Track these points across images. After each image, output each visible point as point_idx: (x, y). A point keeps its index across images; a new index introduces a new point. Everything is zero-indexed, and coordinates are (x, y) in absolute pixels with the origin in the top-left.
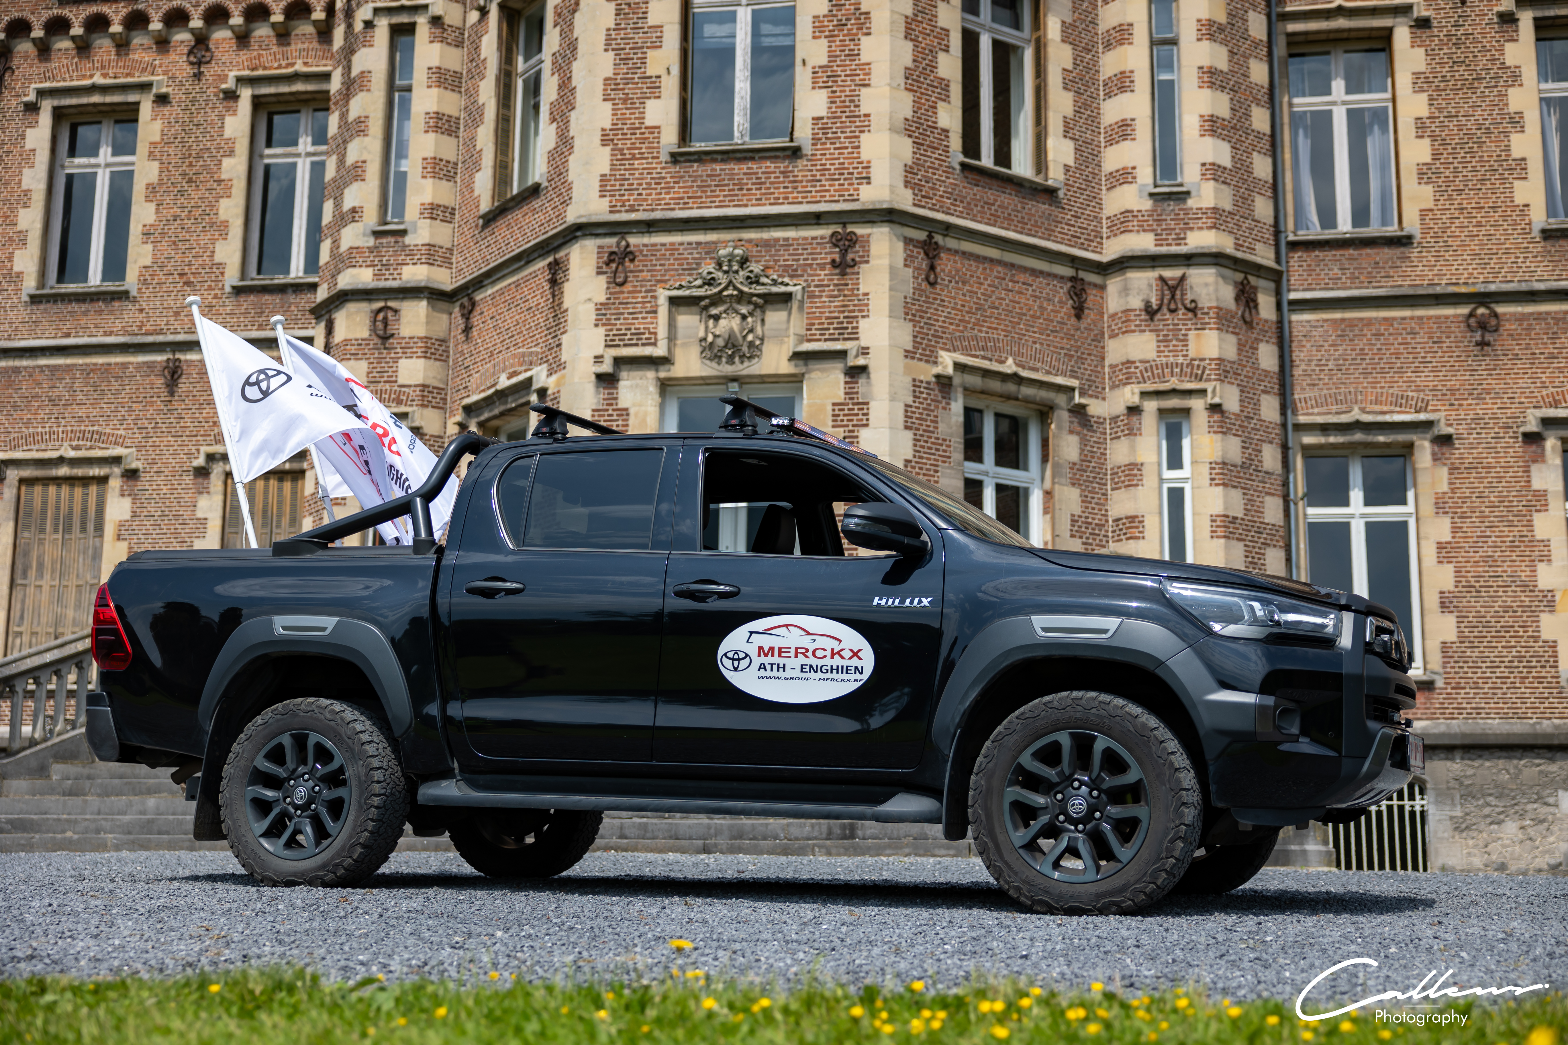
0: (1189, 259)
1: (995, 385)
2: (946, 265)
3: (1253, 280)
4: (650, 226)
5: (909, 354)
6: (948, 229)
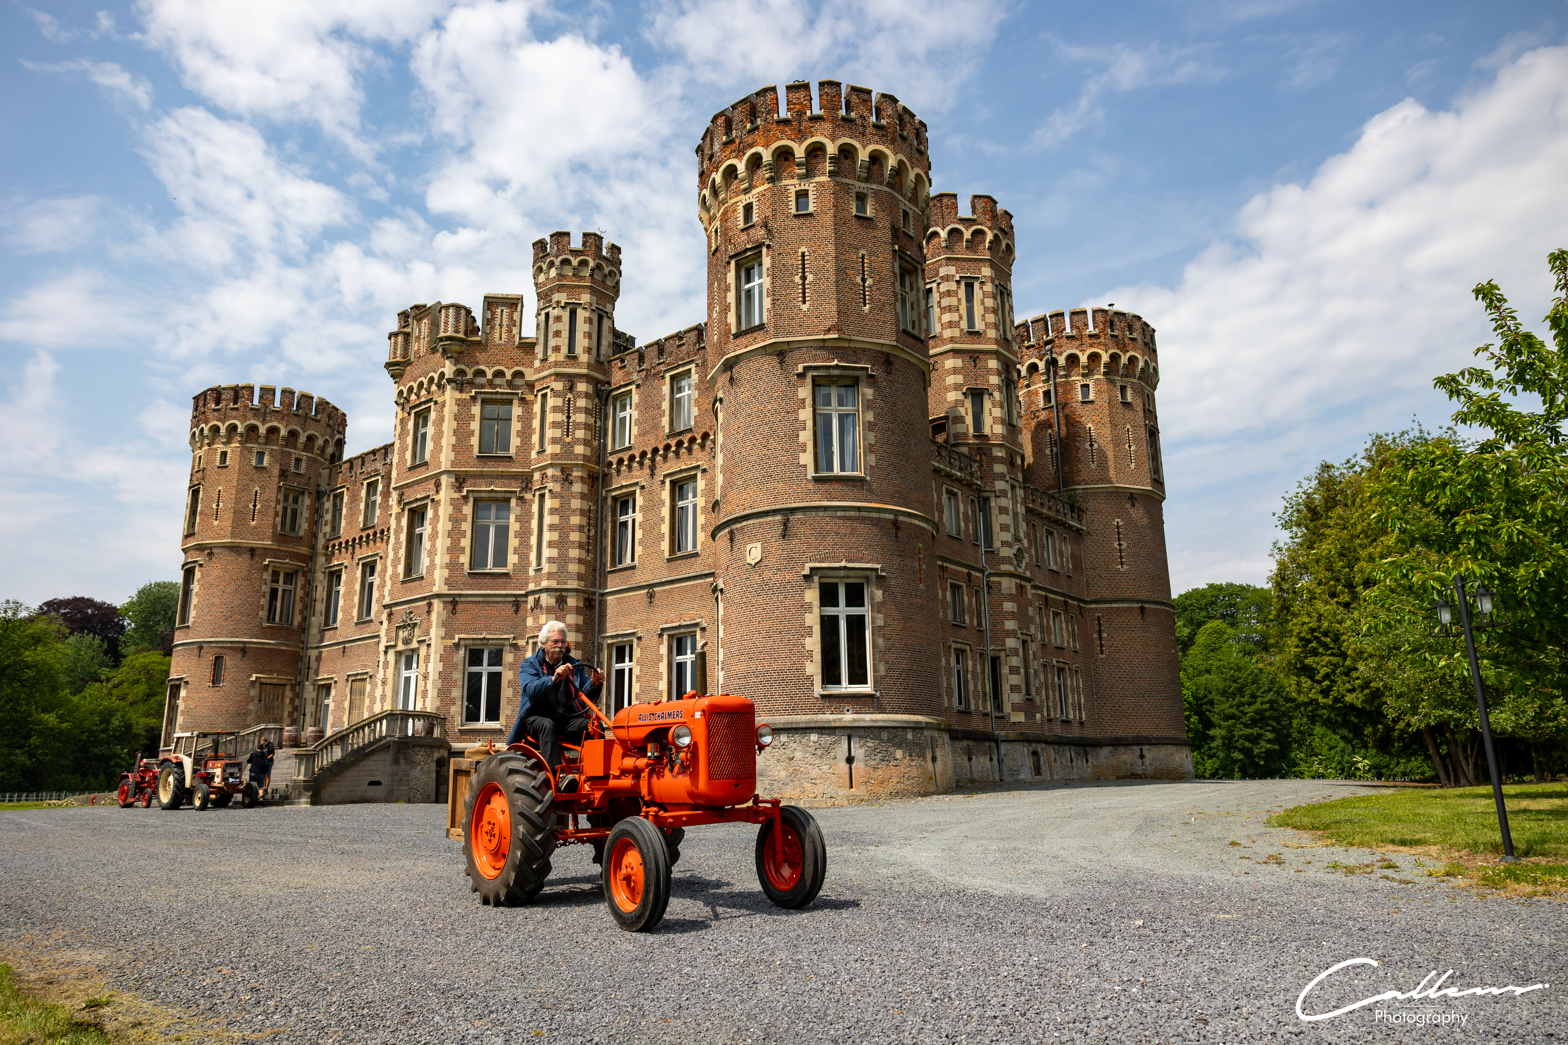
0: (540, 591)
1: (479, 642)
2: (460, 607)
3: (564, 594)
4: (396, 604)
5: (443, 638)
6: (460, 595)
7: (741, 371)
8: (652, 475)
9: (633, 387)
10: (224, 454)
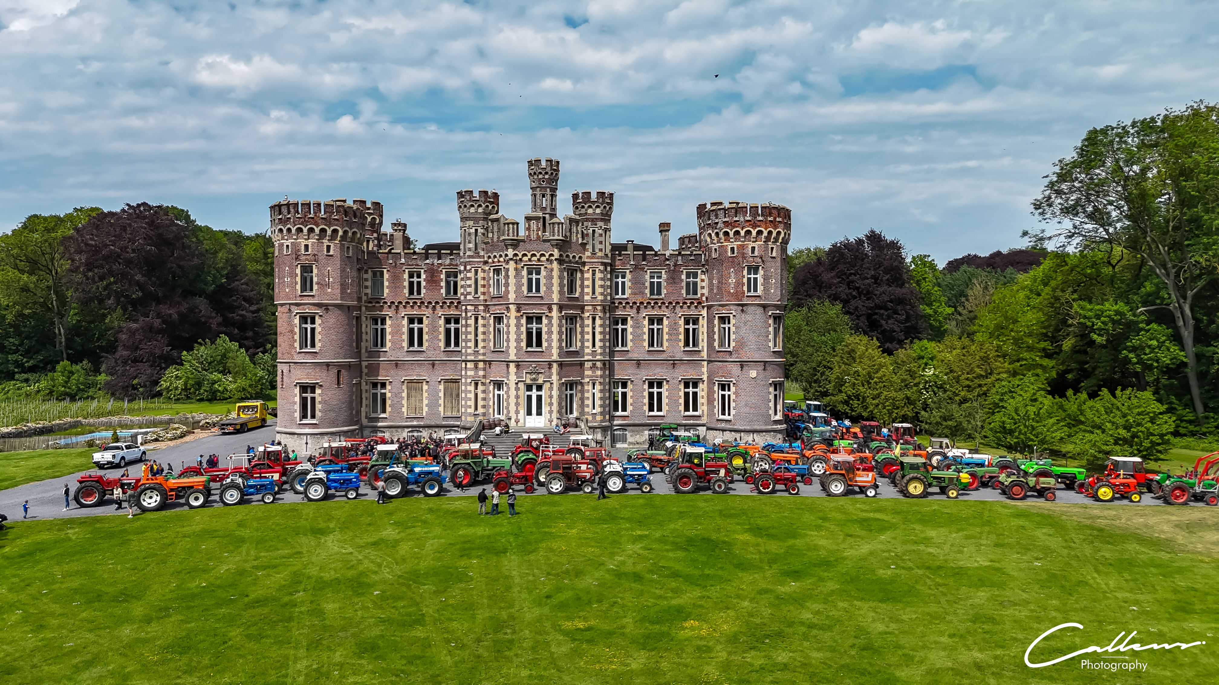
0: (597, 360)
1: (569, 381)
4: (522, 362)
5: (558, 380)
6: (563, 361)
7: (750, 309)
8: (638, 313)
9: (628, 271)
10: (328, 247)
